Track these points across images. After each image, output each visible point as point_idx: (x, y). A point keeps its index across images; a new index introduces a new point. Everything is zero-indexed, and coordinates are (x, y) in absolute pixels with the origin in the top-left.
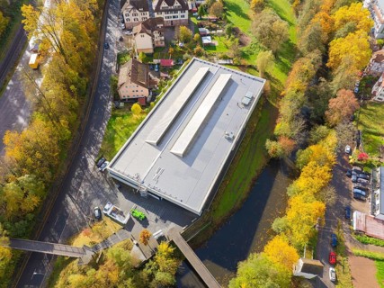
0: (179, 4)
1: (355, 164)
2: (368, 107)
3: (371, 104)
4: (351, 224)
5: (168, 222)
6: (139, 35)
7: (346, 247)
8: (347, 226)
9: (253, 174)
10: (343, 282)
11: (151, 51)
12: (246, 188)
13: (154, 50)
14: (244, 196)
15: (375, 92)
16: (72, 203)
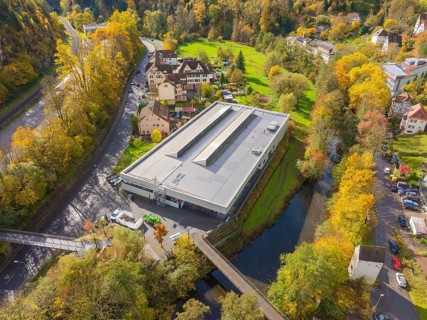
0: (201, 68)
1: (399, 180)
2: (400, 139)
3: (402, 137)
4: (409, 230)
5: (189, 227)
6: (163, 85)
7: (410, 251)
8: (406, 233)
9: (287, 192)
10: (416, 285)
11: (173, 103)
12: (279, 204)
13: (177, 102)
14: (277, 211)
15: (403, 127)
16: (74, 212)
